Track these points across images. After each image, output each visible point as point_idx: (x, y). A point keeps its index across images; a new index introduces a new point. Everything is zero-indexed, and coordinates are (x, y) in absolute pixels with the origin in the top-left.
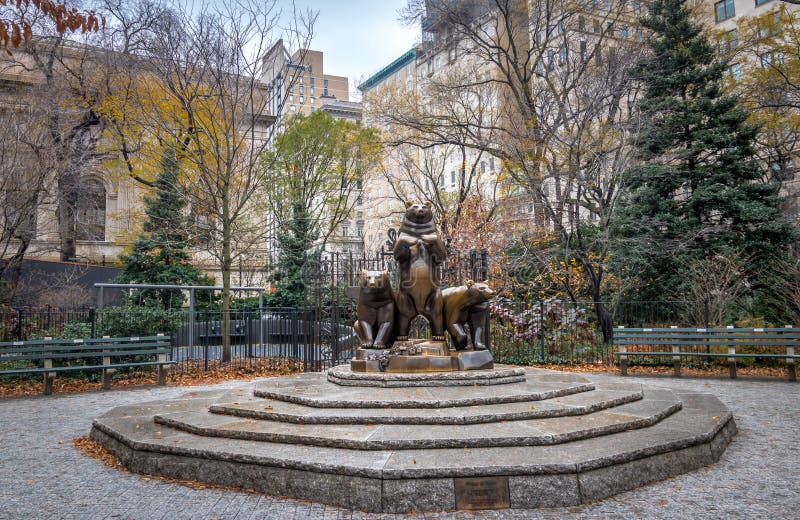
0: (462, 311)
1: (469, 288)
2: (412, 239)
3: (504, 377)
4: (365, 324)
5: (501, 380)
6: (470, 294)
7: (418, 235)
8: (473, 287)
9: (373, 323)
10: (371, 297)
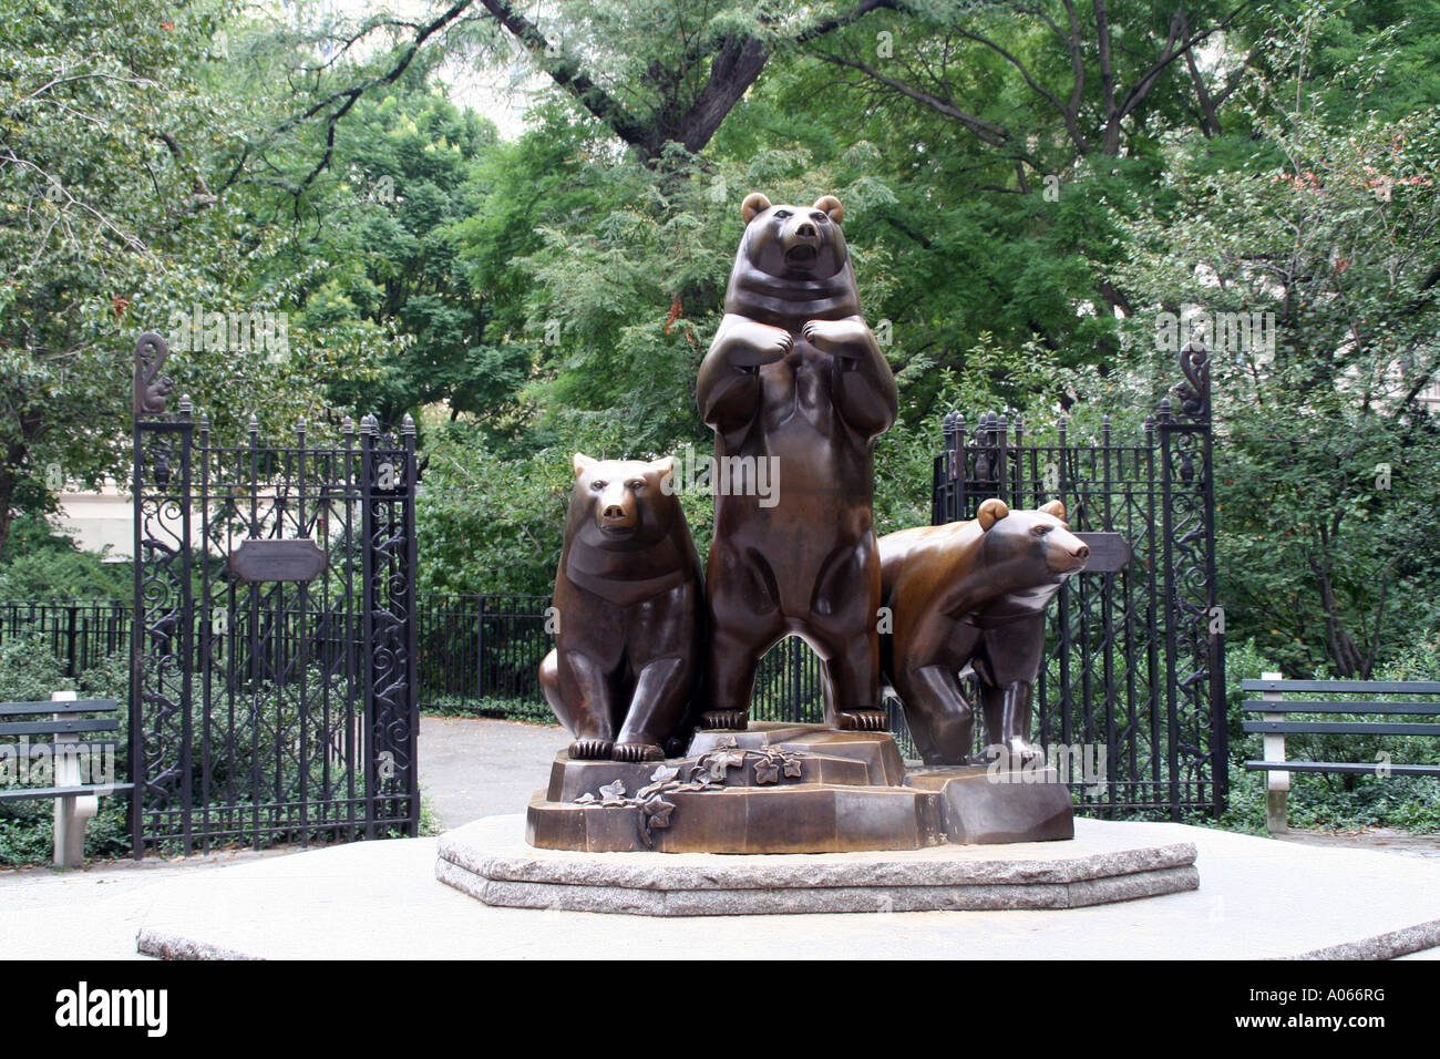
0: (954, 615)
1: (987, 528)
2: (770, 337)
3: (1121, 875)
4: (581, 663)
5: (1112, 886)
6: (989, 551)
7: (794, 325)
8: (1002, 527)
9: (612, 665)
10: (609, 561)
